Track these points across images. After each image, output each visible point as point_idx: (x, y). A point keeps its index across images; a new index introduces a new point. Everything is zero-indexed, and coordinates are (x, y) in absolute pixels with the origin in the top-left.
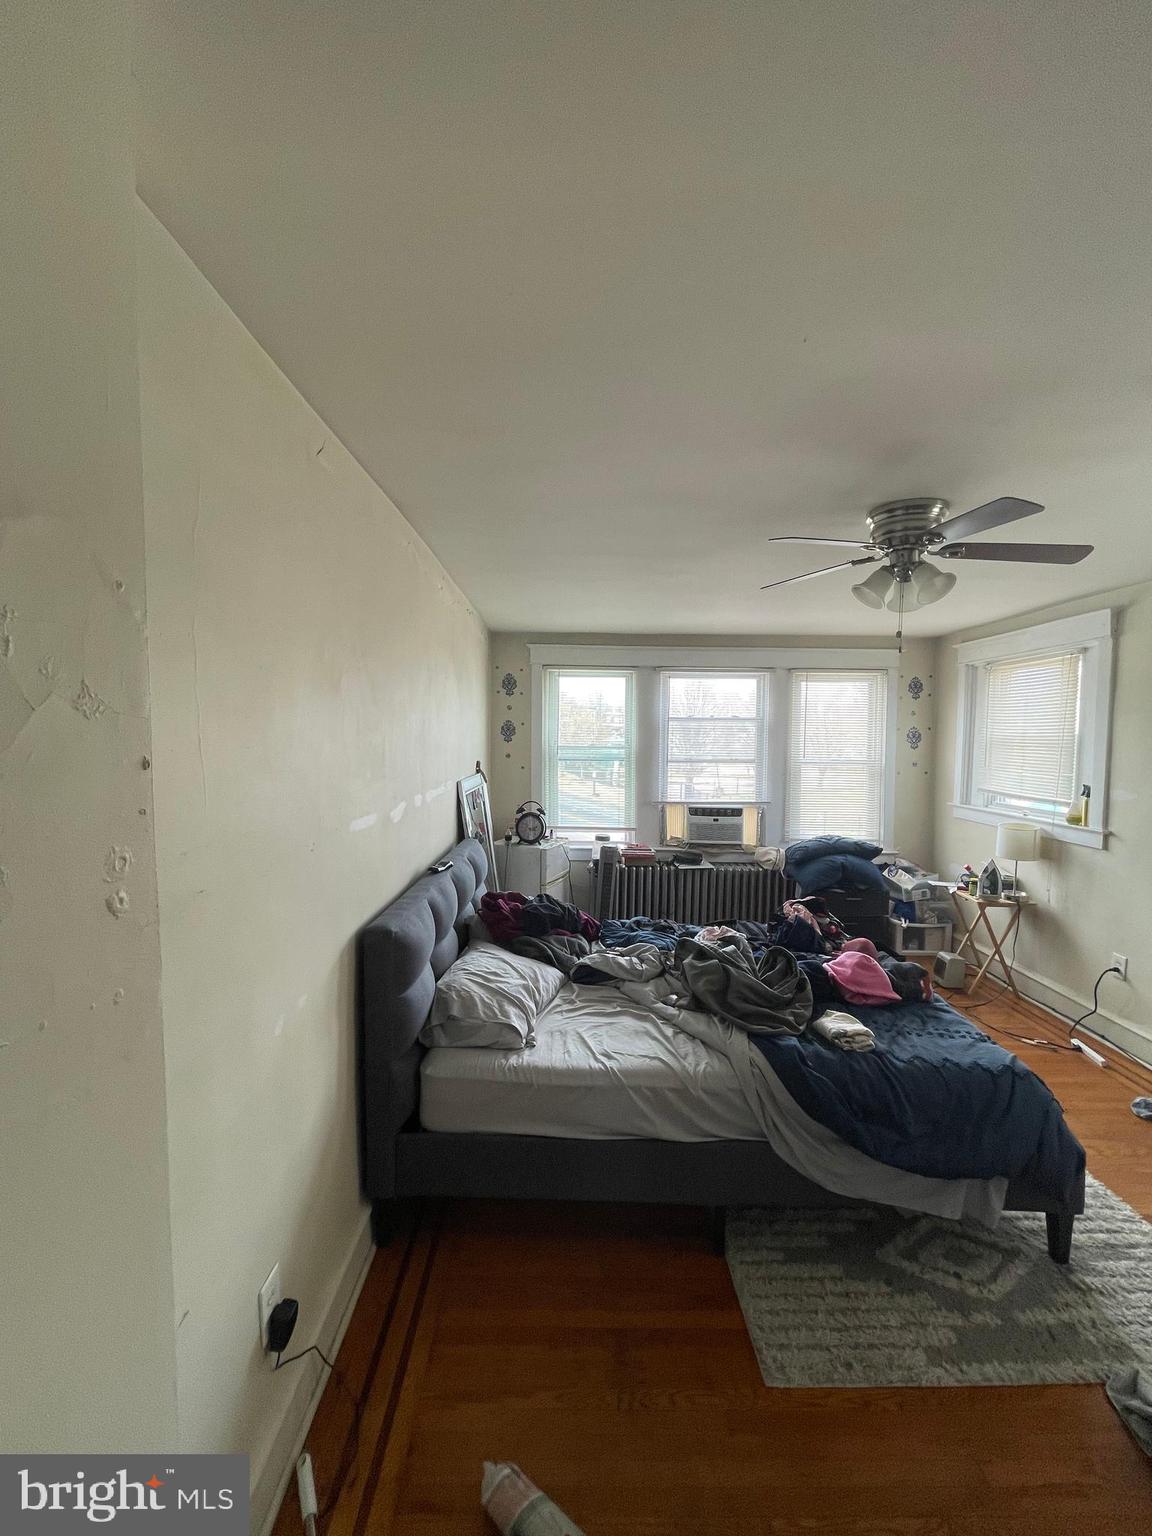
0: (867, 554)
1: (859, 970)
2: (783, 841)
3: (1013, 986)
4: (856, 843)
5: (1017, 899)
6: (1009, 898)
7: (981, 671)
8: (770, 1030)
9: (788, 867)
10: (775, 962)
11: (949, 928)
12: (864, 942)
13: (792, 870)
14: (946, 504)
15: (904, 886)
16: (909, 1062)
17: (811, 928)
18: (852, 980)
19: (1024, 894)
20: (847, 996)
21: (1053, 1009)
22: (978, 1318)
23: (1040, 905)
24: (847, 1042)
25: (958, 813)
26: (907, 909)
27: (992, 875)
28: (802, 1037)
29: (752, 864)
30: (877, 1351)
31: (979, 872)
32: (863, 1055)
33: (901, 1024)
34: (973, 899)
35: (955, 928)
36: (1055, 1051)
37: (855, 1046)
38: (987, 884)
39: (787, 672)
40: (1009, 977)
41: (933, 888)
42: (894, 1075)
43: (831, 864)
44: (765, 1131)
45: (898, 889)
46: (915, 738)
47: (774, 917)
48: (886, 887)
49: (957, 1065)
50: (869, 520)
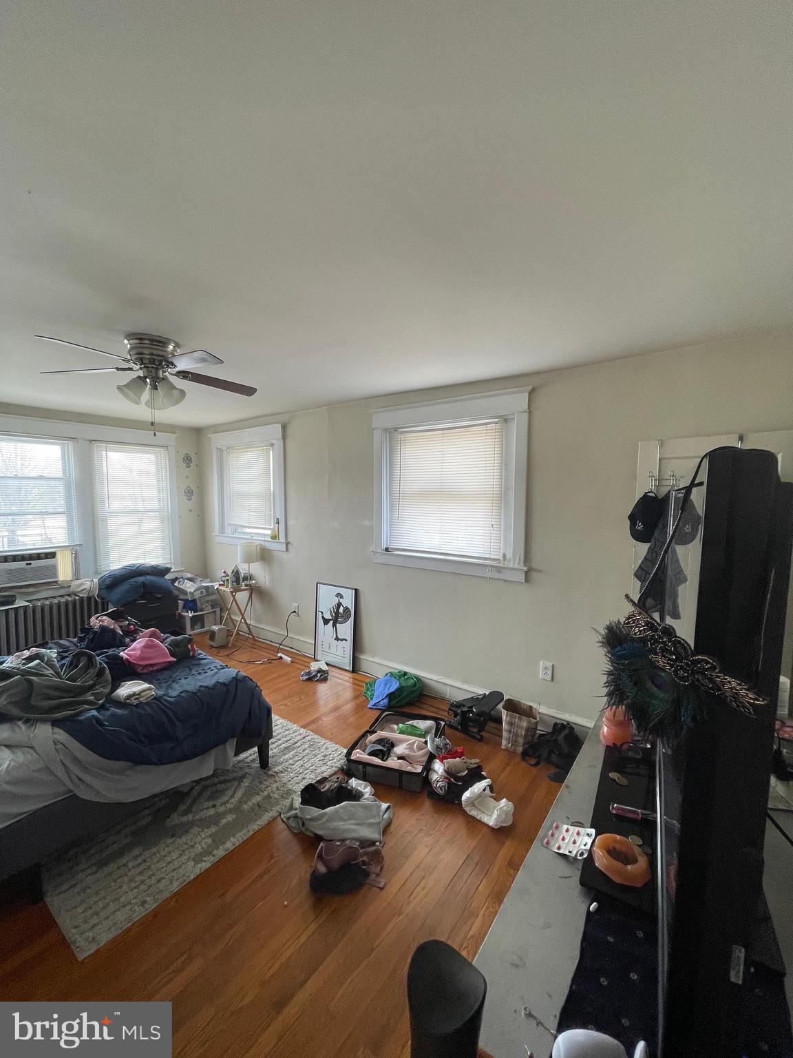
0: (126, 365)
1: (147, 650)
2: (97, 573)
3: (252, 635)
4: (152, 567)
5: (250, 585)
6: (246, 585)
7: (225, 452)
8: (73, 712)
9: (101, 592)
10: (79, 662)
11: (218, 610)
12: (152, 631)
13: (104, 593)
14: (177, 345)
15: (189, 590)
16: (179, 696)
17: (114, 631)
18: (142, 658)
19: (254, 582)
20: (139, 670)
21: (271, 641)
22: (224, 821)
23: (262, 587)
24: (136, 699)
25: (218, 539)
26: (191, 604)
27: (236, 574)
28: (101, 708)
29: (69, 595)
30: (164, 880)
31: (230, 573)
32: (147, 704)
33: (174, 675)
34: (228, 590)
35: (221, 611)
36: (270, 663)
37: (141, 699)
38: (234, 579)
39: (88, 443)
40: (249, 629)
41: (207, 588)
42: (168, 708)
43: (135, 584)
44: (71, 787)
45: (184, 592)
46: (189, 493)
47: (83, 630)
48: (176, 592)
49: (206, 687)
50: (126, 341)
